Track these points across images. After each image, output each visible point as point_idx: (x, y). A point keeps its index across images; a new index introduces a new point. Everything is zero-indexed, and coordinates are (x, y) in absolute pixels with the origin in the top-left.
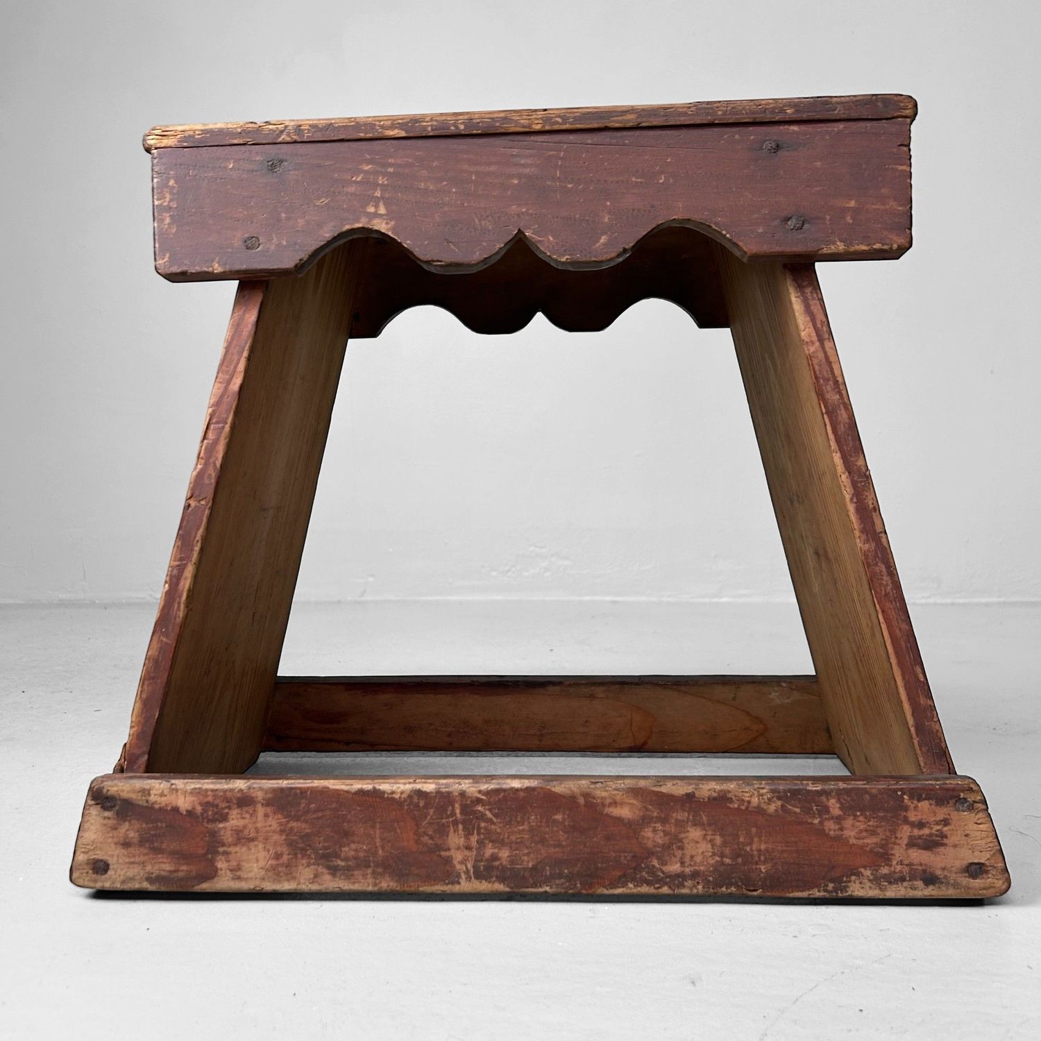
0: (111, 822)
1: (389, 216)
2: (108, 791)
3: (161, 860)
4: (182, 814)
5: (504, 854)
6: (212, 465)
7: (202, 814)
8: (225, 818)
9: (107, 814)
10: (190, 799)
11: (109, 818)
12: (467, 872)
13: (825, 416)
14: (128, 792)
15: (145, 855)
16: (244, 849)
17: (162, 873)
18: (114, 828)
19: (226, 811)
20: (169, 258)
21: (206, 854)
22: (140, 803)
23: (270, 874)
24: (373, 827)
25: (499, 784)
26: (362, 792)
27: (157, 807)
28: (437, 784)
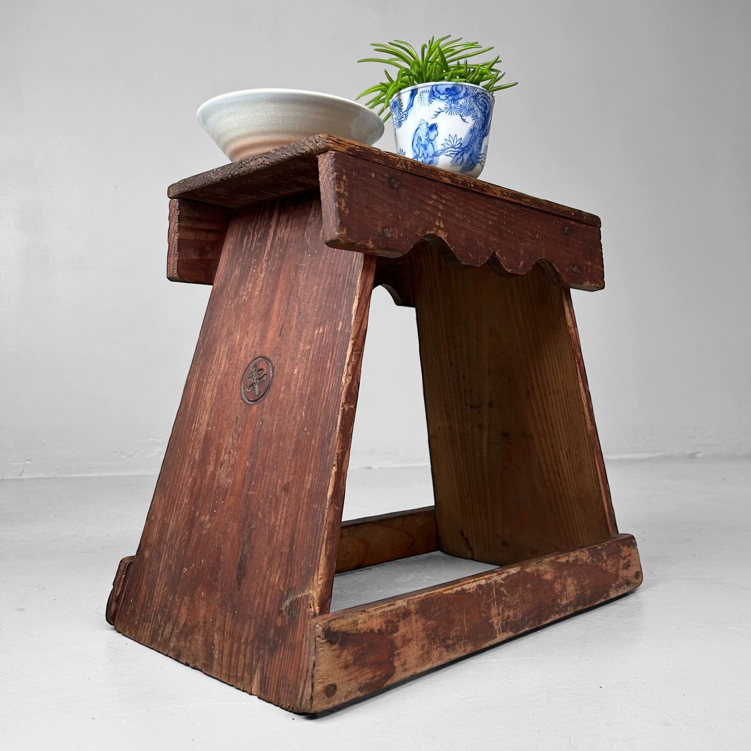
0: (338, 652)
1: (445, 230)
2: (334, 628)
3: (366, 672)
4: (375, 633)
5: (511, 614)
6: (356, 380)
7: (386, 630)
8: (397, 630)
9: (335, 647)
10: (379, 620)
11: (336, 650)
12: (499, 630)
13: (577, 364)
14: (346, 626)
15: (357, 670)
16: (407, 648)
17: (368, 681)
18: (339, 657)
19: (397, 624)
20: (347, 232)
21: (389, 659)
22: (352, 632)
23: (420, 661)
24: (463, 614)
25: (508, 573)
26: (457, 592)
27: (362, 632)
28: (485, 579)
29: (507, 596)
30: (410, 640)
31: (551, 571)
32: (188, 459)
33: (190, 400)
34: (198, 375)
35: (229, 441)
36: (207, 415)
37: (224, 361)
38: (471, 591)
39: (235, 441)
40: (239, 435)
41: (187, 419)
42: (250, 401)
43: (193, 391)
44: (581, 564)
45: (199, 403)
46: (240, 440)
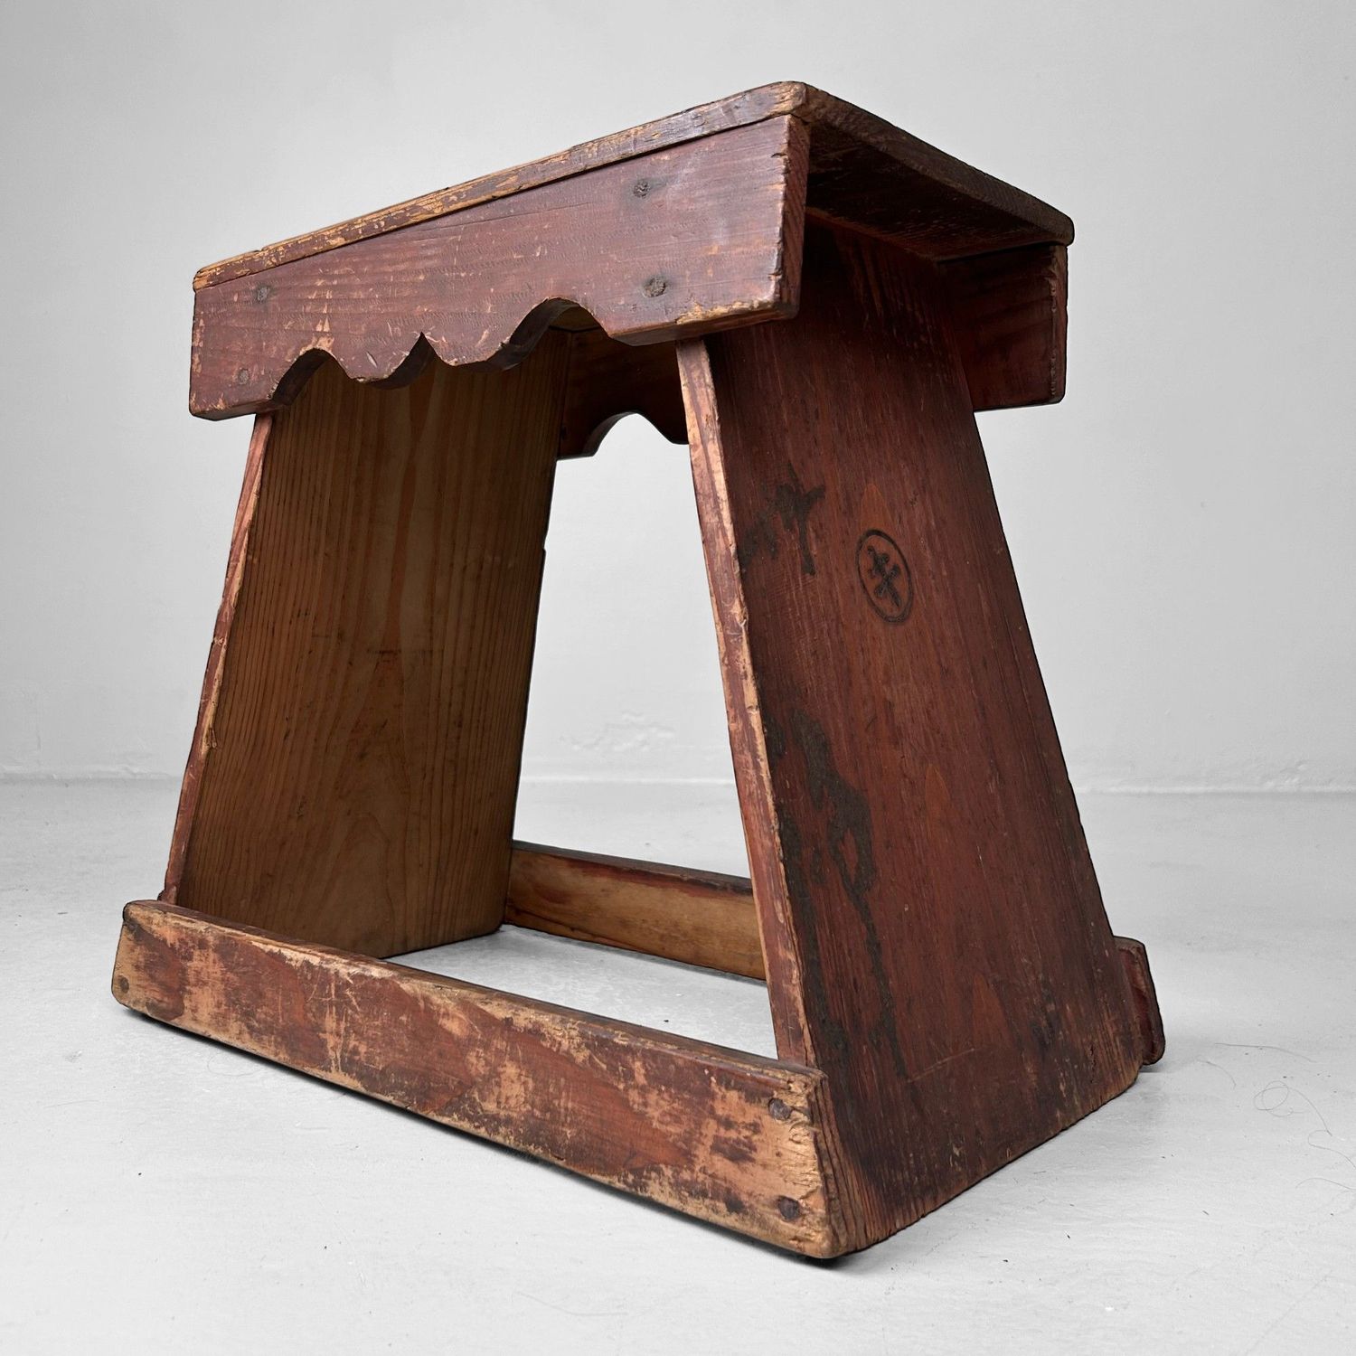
0: (132, 944)
1: (331, 334)
2: (131, 913)
3: (155, 988)
4: (168, 947)
5: (363, 1049)
7: (179, 950)
9: (130, 936)
10: (174, 933)
11: (130, 940)
12: (336, 1062)
15: (147, 980)
16: (200, 991)
17: (154, 1001)
18: (133, 951)
19: (192, 950)
21: (179, 989)
22: (147, 930)
23: (214, 1022)
24: (277, 993)
25: (364, 969)
26: (271, 953)
28: (322, 958)
30: (205, 984)
31: (460, 1019)
38: (293, 964)
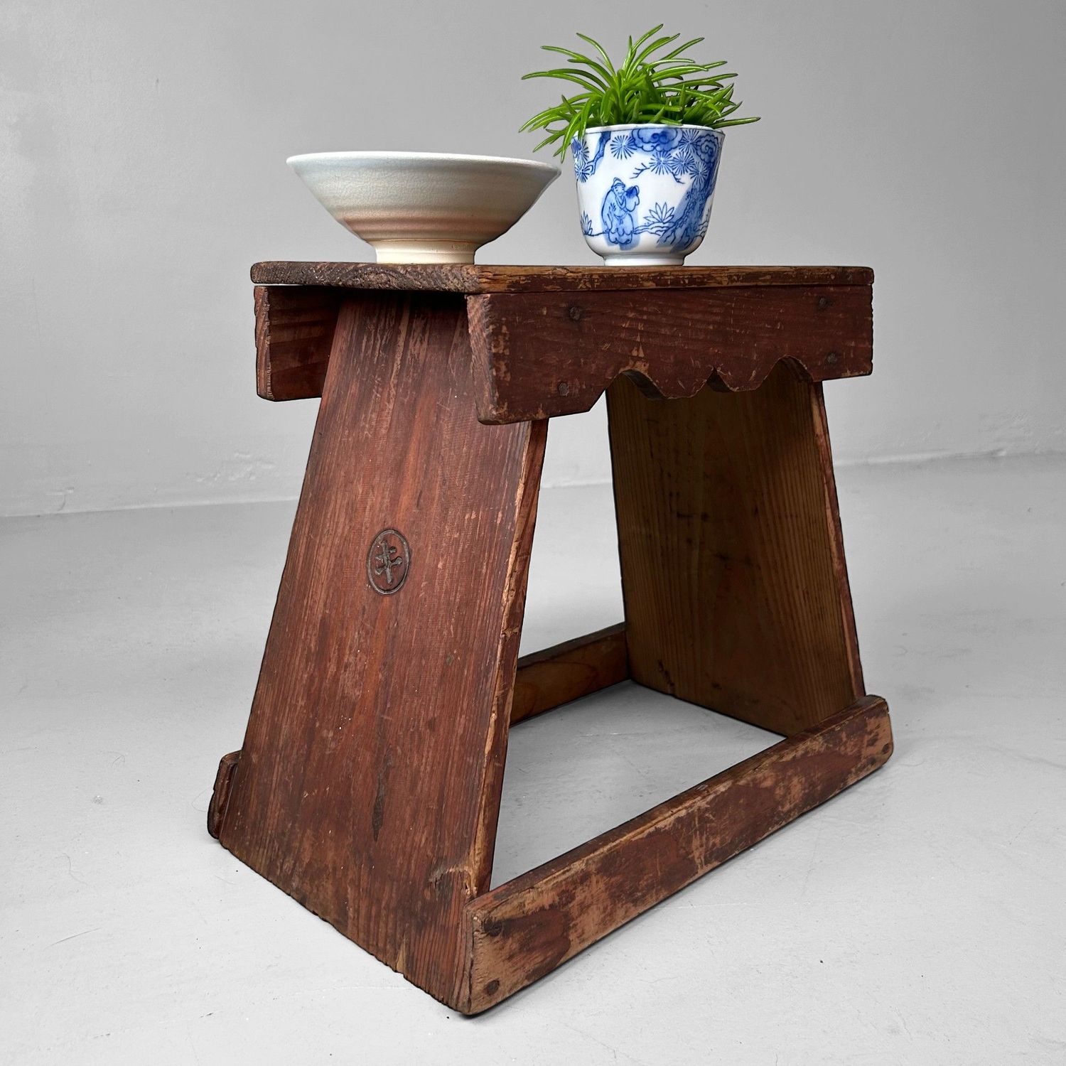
0: (501, 943)
1: (647, 359)
2: (495, 918)
3: (535, 956)
4: (546, 910)
5: (718, 840)
7: (559, 903)
8: (573, 898)
9: (496, 939)
10: (551, 894)
11: (498, 942)
12: (701, 864)
13: (825, 484)
14: (510, 912)
15: (524, 958)
16: (586, 915)
17: (537, 966)
18: (502, 948)
19: (574, 891)
20: (508, 407)
21: (563, 933)
22: (518, 916)
23: (600, 926)
24: (656, 857)
25: (715, 793)
26: (650, 835)
27: (530, 913)
28: (686, 808)
29: (712, 821)
30: (588, 906)
31: (771, 776)
32: (301, 646)
33: (298, 562)
34: (307, 529)
35: (354, 637)
36: (323, 591)
37: (342, 520)
38: (667, 828)
39: (362, 641)
40: (367, 633)
41: (296, 588)
42: (380, 588)
43: (302, 550)
44: (811, 756)
45: (312, 570)
46: (368, 641)
